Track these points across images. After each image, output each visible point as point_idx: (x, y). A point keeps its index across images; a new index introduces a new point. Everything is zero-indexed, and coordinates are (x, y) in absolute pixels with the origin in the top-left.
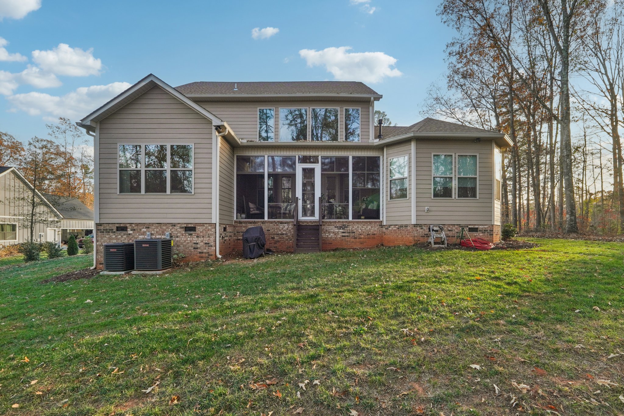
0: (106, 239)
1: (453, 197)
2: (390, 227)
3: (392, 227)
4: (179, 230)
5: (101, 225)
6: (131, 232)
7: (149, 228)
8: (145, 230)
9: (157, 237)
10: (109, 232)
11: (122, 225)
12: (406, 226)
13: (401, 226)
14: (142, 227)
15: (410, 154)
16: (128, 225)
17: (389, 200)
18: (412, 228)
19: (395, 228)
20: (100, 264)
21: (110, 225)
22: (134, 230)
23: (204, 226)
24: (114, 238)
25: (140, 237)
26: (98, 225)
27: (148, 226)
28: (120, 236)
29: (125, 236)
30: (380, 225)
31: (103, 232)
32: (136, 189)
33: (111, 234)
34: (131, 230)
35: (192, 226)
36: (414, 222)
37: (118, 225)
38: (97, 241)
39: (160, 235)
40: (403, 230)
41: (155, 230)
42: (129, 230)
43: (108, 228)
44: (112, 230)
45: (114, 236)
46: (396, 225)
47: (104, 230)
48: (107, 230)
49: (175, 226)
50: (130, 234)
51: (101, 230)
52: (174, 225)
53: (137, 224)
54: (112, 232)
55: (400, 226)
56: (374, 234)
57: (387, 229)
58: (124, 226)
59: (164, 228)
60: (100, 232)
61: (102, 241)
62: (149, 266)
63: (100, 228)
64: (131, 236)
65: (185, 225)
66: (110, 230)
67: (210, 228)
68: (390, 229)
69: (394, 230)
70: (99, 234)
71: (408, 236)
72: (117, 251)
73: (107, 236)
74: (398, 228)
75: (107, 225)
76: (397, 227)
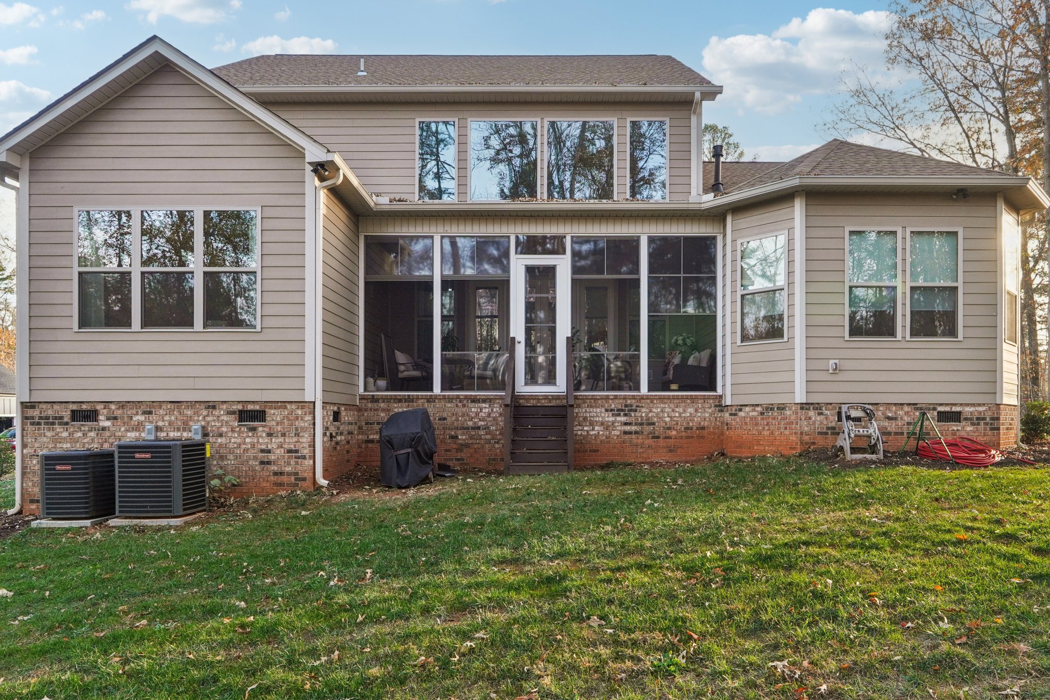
0: (45, 439)
1: (899, 337)
2: (740, 410)
3: (747, 409)
4: (225, 418)
5: (33, 407)
6: (108, 424)
7: (150, 413)
8: (141, 418)
9: (172, 434)
10: (53, 424)
11: (84, 407)
12: (781, 408)
13: (770, 408)
14: (134, 411)
15: (791, 230)
16: (99, 407)
17: (739, 343)
18: (797, 413)
19: (755, 414)
20: (32, 501)
21: (56, 407)
22: (115, 418)
23: (286, 408)
24: (65, 438)
25: (129, 434)
26: (27, 407)
27: (149, 409)
28: (80, 434)
29: (92, 434)
30: (716, 406)
31: (39, 424)
32: (121, 319)
33: (58, 428)
34: (108, 419)
35: (257, 407)
36: (800, 396)
37: (75, 407)
38: (24, 446)
39: (178, 430)
40: (774, 419)
41: (167, 418)
42: (101, 417)
43: (50, 413)
44: (61, 418)
45: (65, 434)
46: (757, 405)
47: (40, 418)
48: (47, 418)
49: (214, 407)
50: (104, 429)
51: (33, 418)
52: (211, 406)
53: (122, 405)
54: (60, 424)
55: (767, 409)
56: (703, 428)
57: (735, 415)
58: (89, 408)
59: (189, 412)
60: (32, 424)
61: (37, 445)
62: (151, 507)
63: (30, 412)
64: (107, 434)
65: (240, 407)
66: (56, 418)
67: (299, 412)
68: (742, 414)
69: (751, 418)
70: (30, 428)
71: (787, 432)
72: (72, 469)
73: (49, 434)
74: (762, 414)
75: (49, 405)
76: (759, 409)
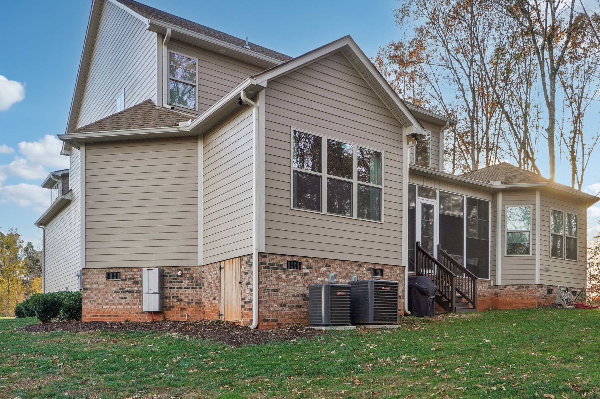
0: (272, 279)
1: (563, 259)
2: (505, 287)
3: (509, 287)
4: (365, 272)
5: (265, 256)
6: (307, 271)
7: (329, 266)
8: (324, 269)
9: (340, 280)
10: (277, 269)
11: (295, 259)
12: (528, 286)
13: (522, 286)
14: (321, 264)
15: (534, 205)
16: (303, 260)
17: (506, 255)
18: (536, 289)
19: (513, 289)
20: (265, 320)
21: (279, 258)
22: (311, 268)
23: (392, 269)
24: (284, 279)
25: (319, 279)
26: (261, 256)
27: (329, 263)
28: (292, 277)
29: (299, 277)
30: (489, 286)
31: (269, 268)
32: (316, 206)
33: (280, 272)
34: (308, 268)
35: (380, 268)
36: (537, 282)
37: (289, 259)
38: (259, 282)
39: (344, 278)
40: (524, 291)
41: (338, 270)
42: (304, 267)
43: (275, 261)
44: (282, 265)
45: (284, 276)
46: (515, 285)
47: (270, 264)
48: (273, 265)
49: (361, 266)
50: (305, 274)
51: (265, 264)
52: (360, 264)
53: (316, 259)
54: (281, 269)
55: (520, 287)
56: (484, 296)
57: (502, 289)
58: (297, 260)
59: (349, 268)
60: (265, 268)
61: (267, 282)
63: (264, 260)
64: (307, 277)
65: (372, 266)
66: (278, 265)
67: (398, 272)
68: (506, 289)
69: (512, 291)
70: (263, 270)
71: (531, 297)
73: (274, 275)
74: (517, 289)
75: (275, 256)
76: (516, 287)
